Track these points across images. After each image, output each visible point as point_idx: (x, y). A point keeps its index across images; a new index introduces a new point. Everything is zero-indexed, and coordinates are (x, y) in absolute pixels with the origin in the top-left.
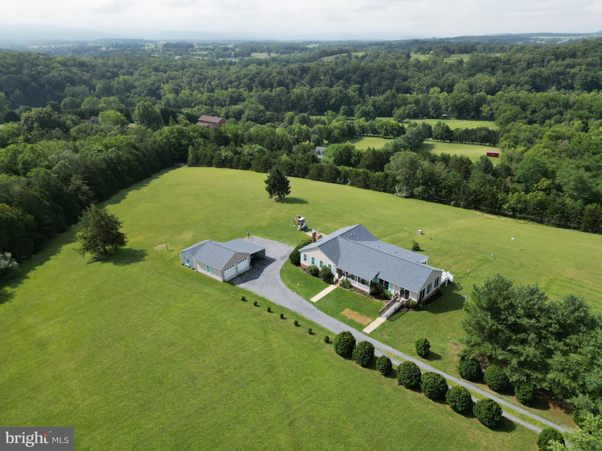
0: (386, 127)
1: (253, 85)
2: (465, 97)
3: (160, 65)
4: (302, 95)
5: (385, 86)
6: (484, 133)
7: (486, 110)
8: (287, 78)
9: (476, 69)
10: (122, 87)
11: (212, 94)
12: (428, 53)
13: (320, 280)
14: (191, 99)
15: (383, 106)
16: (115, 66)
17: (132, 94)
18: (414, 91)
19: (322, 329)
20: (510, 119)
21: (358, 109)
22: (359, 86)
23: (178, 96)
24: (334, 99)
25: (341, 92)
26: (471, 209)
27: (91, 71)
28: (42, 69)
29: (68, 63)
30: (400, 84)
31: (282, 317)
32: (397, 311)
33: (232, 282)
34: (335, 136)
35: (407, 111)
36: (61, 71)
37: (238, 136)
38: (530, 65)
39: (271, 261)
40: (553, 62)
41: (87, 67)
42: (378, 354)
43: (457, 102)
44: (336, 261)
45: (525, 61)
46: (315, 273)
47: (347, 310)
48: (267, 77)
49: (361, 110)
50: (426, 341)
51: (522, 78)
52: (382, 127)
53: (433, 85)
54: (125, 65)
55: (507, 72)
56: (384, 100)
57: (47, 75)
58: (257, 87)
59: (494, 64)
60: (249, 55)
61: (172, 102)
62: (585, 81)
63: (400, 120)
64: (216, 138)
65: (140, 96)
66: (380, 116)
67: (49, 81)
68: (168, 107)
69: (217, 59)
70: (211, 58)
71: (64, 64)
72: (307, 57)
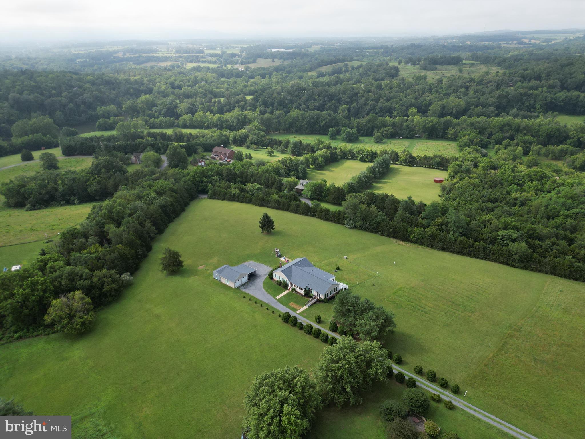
0: (363, 152)
1: (257, 104)
2: (434, 121)
4: (297, 117)
5: (371, 106)
7: (451, 133)
8: (287, 98)
9: (452, 88)
11: (221, 115)
12: (418, 64)
13: (281, 288)
14: (204, 120)
15: (365, 128)
16: (137, 83)
17: (153, 112)
18: (395, 111)
21: (345, 131)
22: (348, 106)
23: (193, 117)
24: (324, 122)
25: (330, 115)
26: (391, 237)
27: (116, 89)
28: (77, 90)
29: (97, 82)
30: (383, 105)
32: (315, 303)
33: (239, 288)
34: (319, 163)
35: (385, 133)
38: (498, 86)
39: (258, 276)
40: (519, 84)
43: (427, 126)
44: (289, 278)
45: (495, 82)
46: (280, 283)
47: (291, 303)
48: (269, 97)
50: (319, 316)
51: (490, 99)
52: (359, 152)
53: (411, 106)
55: (478, 92)
56: (367, 123)
57: (82, 97)
58: (260, 106)
59: (467, 84)
60: (254, 62)
61: (188, 123)
62: (545, 102)
63: (379, 141)
64: (228, 175)
65: (160, 113)
66: (362, 136)
67: (84, 102)
68: (185, 126)
69: (225, 66)
70: (219, 65)
71: (93, 83)
72: (308, 66)
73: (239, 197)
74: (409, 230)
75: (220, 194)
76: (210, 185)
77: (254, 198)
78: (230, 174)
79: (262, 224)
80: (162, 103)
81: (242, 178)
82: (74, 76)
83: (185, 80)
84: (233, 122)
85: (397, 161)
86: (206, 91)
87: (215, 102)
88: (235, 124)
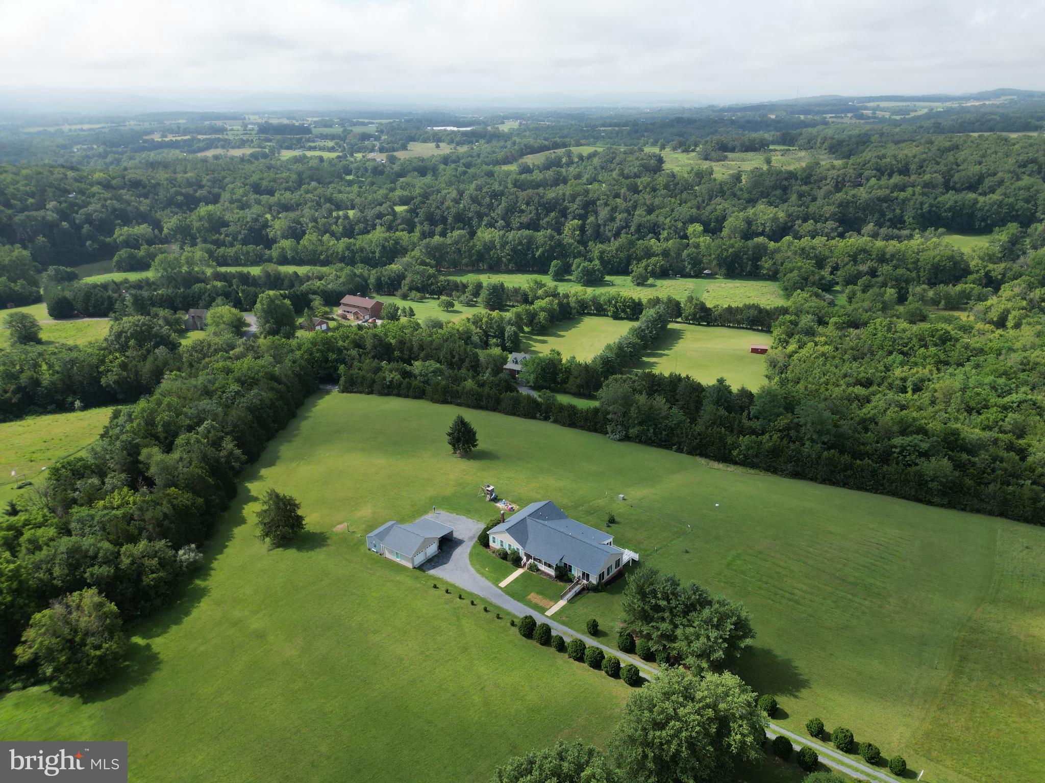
0: (616, 302)
1: (416, 220)
2: (737, 245)
3: (262, 179)
4: (492, 242)
5: (621, 221)
6: (753, 312)
7: (766, 265)
8: (470, 209)
9: (760, 190)
10: (207, 225)
11: (352, 240)
12: (693, 151)
13: (509, 564)
14: (320, 248)
15: (615, 260)
16: (190, 184)
17: (223, 236)
18: (664, 229)
19: (508, 614)
20: (797, 283)
21: (578, 264)
22: (580, 222)
23: (299, 243)
24: (540, 250)
25: (552, 238)
26: (696, 455)
27: (151, 196)
28: (76, 198)
29: (114, 182)
30: (643, 219)
31: (472, 603)
32: (578, 594)
33: (422, 568)
34: (540, 322)
35: (650, 268)
36: (106, 200)
37: (405, 343)
38: (839, 186)
39: (459, 543)
40: (873, 181)
41: (144, 187)
42: (554, 633)
43: (725, 254)
44: (523, 545)
45: (832, 178)
46: (504, 556)
47: (532, 594)
48: (438, 207)
49: (581, 267)
50: (595, 621)
51: (826, 208)
52: (610, 302)
53: (692, 220)
54: (204, 182)
55: (805, 196)
56: (617, 250)
57: (85, 209)
58: (421, 224)
59: (785, 183)
60: (404, 148)
61: (289, 254)
62: (919, 211)
63: (641, 282)
64: (375, 347)
65: (235, 239)
66: (611, 273)
67: (88, 219)
68: (284, 261)
69: (352, 155)
70: (341, 154)
71: (107, 186)
72: (500, 156)
73: (400, 386)
74: (729, 440)
75: (362, 384)
76: (342, 368)
77: (429, 389)
78: (380, 344)
79: (453, 438)
80: (239, 220)
81: (402, 352)
82: (70, 174)
83: (279, 179)
84: (374, 253)
85: (680, 315)
86: (320, 198)
87: (338, 218)
88: (377, 255)
